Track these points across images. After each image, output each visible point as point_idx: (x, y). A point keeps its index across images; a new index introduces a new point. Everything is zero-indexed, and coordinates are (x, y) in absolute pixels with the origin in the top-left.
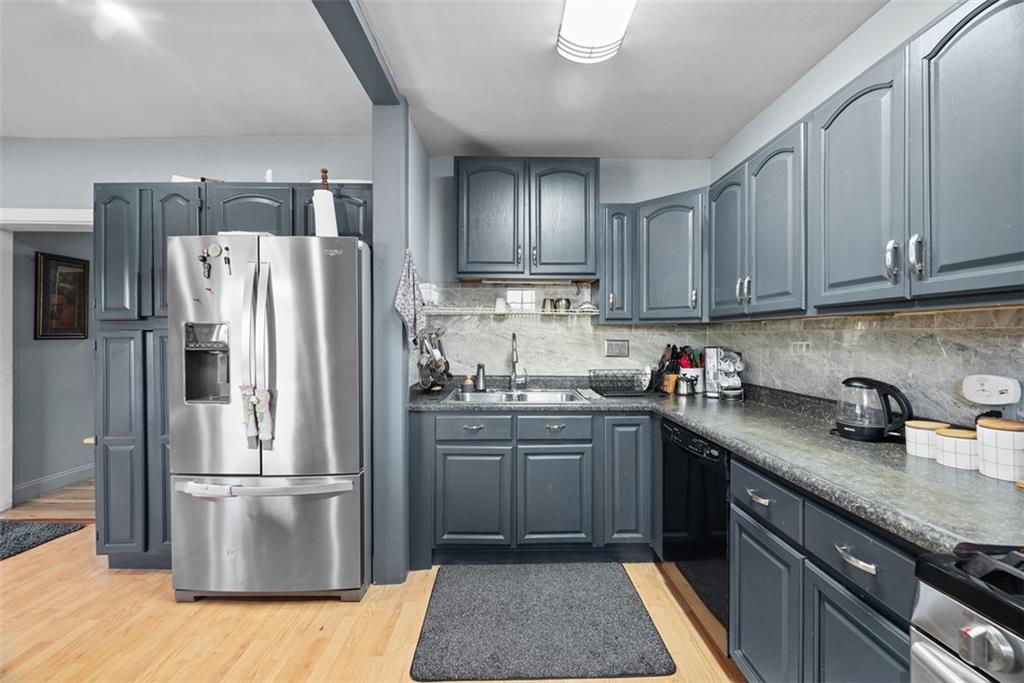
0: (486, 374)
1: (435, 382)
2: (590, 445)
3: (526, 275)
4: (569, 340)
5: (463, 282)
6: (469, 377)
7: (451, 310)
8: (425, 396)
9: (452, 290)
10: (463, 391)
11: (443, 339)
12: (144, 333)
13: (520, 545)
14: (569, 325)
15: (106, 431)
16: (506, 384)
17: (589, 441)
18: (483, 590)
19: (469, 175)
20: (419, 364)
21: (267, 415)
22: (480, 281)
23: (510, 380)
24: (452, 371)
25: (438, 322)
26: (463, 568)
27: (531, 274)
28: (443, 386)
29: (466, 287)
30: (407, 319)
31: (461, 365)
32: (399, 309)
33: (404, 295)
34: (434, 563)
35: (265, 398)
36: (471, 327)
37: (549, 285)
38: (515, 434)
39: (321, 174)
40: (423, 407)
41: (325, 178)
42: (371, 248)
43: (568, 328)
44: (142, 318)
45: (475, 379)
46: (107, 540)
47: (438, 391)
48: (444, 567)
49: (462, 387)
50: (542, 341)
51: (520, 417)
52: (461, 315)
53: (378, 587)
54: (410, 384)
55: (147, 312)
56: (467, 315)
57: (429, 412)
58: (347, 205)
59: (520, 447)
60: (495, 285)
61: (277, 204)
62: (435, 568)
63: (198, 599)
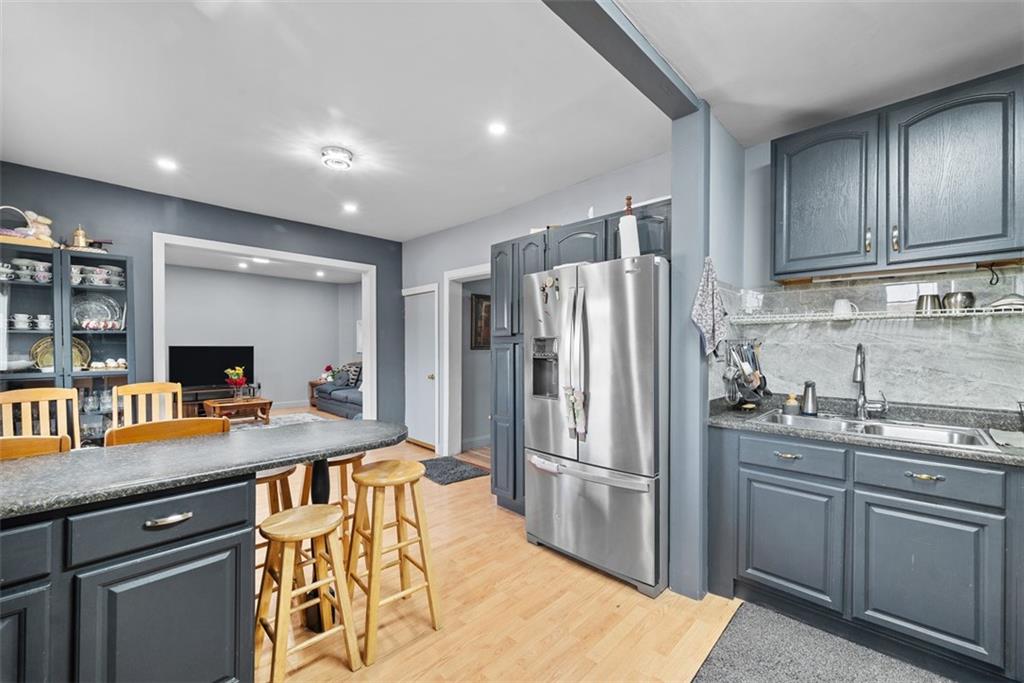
0: (818, 395)
1: (747, 398)
2: (1003, 518)
3: (882, 266)
4: (971, 354)
5: (784, 283)
6: (793, 396)
7: (768, 318)
8: (732, 413)
9: (772, 294)
10: (784, 413)
11: (759, 351)
12: (515, 344)
13: (856, 618)
14: (974, 331)
15: (496, 413)
16: (849, 410)
17: (1000, 511)
18: (794, 650)
19: (790, 157)
20: (724, 378)
21: (582, 412)
22: (810, 280)
23: (857, 406)
24: (770, 387)
25: (753, 331)
26: (772, 614)
27: (889, 264)
28: (758, 404)
29: (791, 289)
30: (704, 330)
31: (783, 382)
32: (695, 320)
33: (701, 305)
34: (735, 594)
35: (580, 399)
36: (797, 338)
37: (932, 275)
38: (851, 474)
39: (626, 201)
40: (724, 424)
41: (629, 205)
42: (670, 261)
43: (971, 336)
44: (513, 335)
45: (802, 399)
46: (496, 485)
47: (750, 409)
48: (749, 605)
49: (784, 407)
50: (919, 356)
51: (857, 453)
52: (784, 324)
53: (673, 594)
54: (710, 398)
55: (515, 331)
56: (790, 323)
57: (732, 429)
58: (650, 225)
59: (857, 491)
60: (834, 283)
61: (594, 236)
62: (737, 602)
63: (540, 544)
